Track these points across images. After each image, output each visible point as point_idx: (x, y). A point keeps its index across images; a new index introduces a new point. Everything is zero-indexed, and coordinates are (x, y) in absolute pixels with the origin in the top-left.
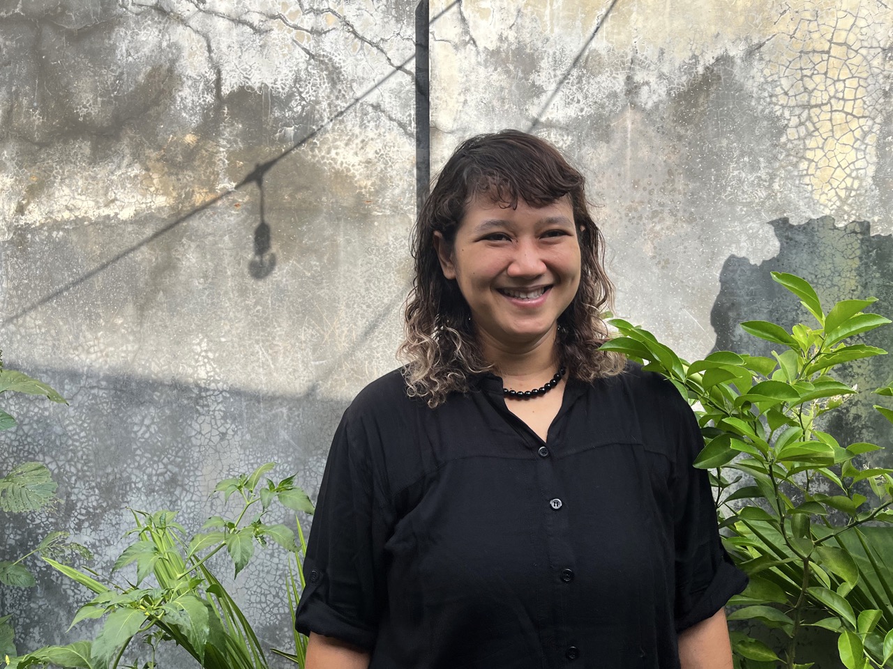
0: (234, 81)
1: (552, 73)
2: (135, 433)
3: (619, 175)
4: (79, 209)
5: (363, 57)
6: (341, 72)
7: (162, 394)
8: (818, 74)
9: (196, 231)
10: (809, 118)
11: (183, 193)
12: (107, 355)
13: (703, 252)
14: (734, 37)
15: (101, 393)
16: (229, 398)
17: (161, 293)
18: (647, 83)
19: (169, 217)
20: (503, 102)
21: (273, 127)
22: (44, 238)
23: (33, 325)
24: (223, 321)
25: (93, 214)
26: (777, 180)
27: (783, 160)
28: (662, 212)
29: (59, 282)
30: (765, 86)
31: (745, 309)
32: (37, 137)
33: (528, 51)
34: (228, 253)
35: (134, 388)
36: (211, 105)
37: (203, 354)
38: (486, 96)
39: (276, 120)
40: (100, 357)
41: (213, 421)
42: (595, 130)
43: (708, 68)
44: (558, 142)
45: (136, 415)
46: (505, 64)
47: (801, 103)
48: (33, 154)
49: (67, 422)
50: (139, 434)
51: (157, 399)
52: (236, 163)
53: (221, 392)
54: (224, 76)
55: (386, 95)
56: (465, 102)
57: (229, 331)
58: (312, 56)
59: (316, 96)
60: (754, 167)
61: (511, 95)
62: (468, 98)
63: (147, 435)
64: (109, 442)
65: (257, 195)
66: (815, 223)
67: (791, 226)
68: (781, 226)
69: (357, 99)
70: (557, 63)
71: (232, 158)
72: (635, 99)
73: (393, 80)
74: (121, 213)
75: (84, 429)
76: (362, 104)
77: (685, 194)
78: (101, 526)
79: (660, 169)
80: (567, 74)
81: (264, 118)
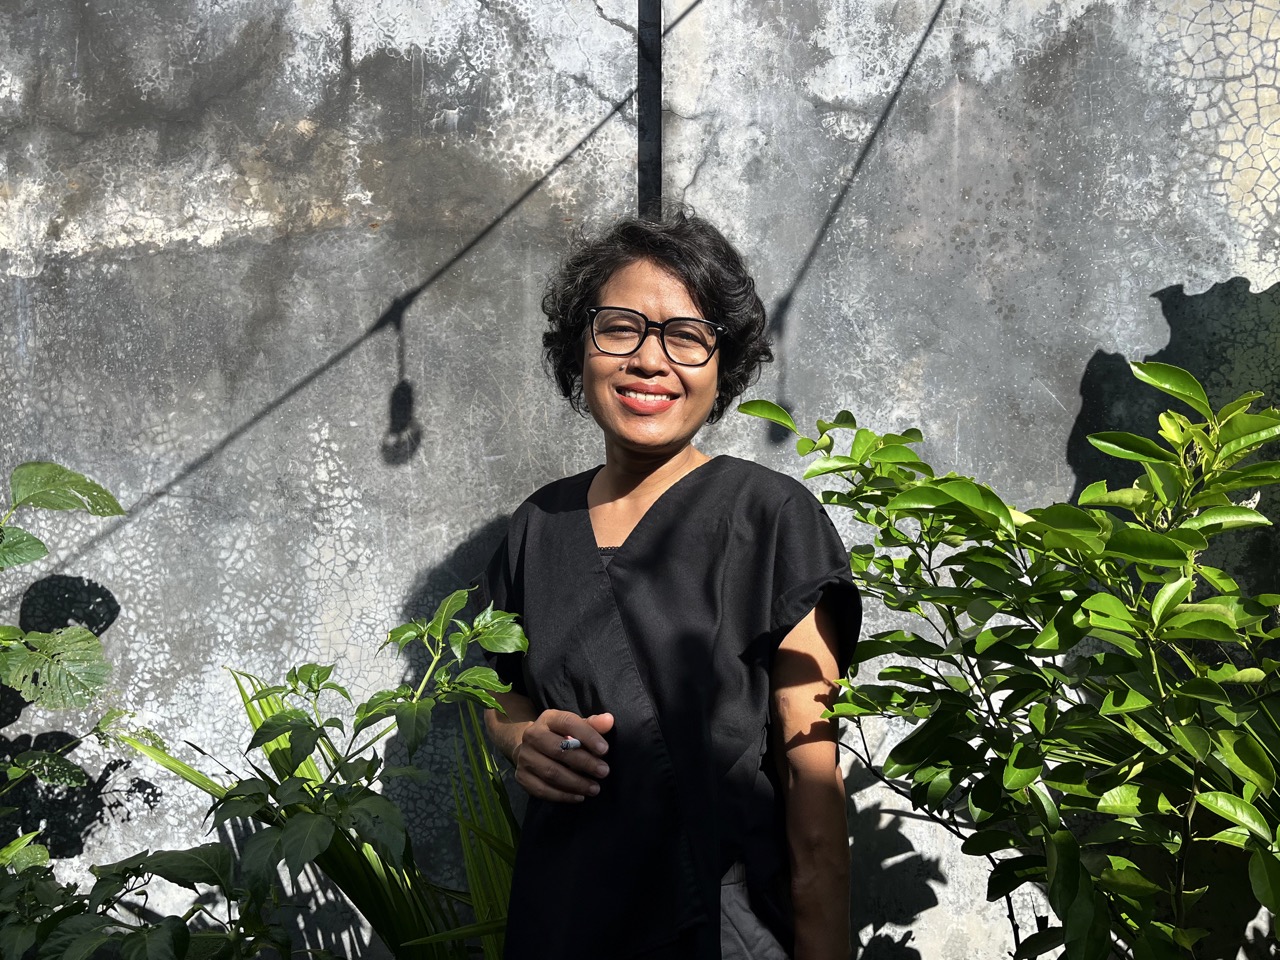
0: (370, 41)
1: (844, 30)
2: (223, 561)
3: (942, 181)
4: (141, 231)
5: (561, 5)
6: (528, 28)
7: (262, 504)
8: (1238, 31)
9: (314, 263)
10: (1224, 97)
11: (294, 207)
12: (181, 447)
13: (1065, 295)
15: (172, 502)
16: (362, 510)
17: (262, 354)
18: (984, 45)
19: (273, 242)
20: (771, 73)
21: (427, 108)
22: (89, 273)
23: (74, 403)
24: (353, 397)
25: (162, 238)
26: (1176, 188)
27: (1184, 159)
28: (1004, 235)
29: (112, 339)
30: (1159, 50)
32: (78, 124)
34: (361, 295)
35: (221, 494)
36: (336, 76)
37: (324, 445)
38: (745, 64)
39: (433, 99)
40: (171, 450)
41: (338, 544)
42: (906, 115)
43: (1074, 22)
44: (852, 132)
45: (223, 534)
46: (774, 17)
47: (1211, 75)
48: (72, 150)
49: (124, 545)
50: (229, 563)
51: (254, 511)
52: (372, 162)
53: (350, 502)
54: (354, 34)
55: (596, 62)
56: (715, 73)
57: (362, 411)
58: (486, 5)
59: (492, 64)
60: (1142, 170)
61: (783, 63)
62: (719, 67)
63: (240, 565)
64: (184, 575)
65: (403, 211)
66: (1231, 253)
67: (1197, 256)
68: (1182, 255)
69: (552, 68)
70: (851, 15)
71: (367, 156)
72: (966, 69)
73: (606, 39)
74: (203, 236)
75: (148, 556)
76: (559, 75)
77: (1039, 209)
78: (173, 697)
79: (1002, 172)
80: (865, 31)
81: (414, 96)
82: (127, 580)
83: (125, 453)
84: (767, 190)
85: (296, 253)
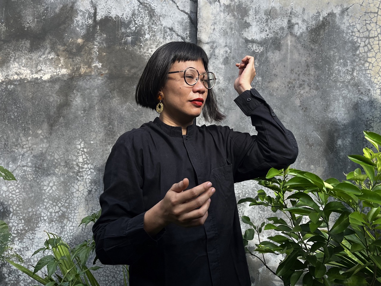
0: (103, 14)
1: (255, 17)
2: (45, 190)
3: (285, 66)
4: (22, 74)
5: (165, 5)
6: (154, 12)
7: (60, 170)
8: (373, 23)
10: (369, 43)
11: (75, 67)
12: (32, 149)
13: (323, 104)
14: (336, 4)
15: (28, 169)
16: (94, 172)
17: (62, 118)
18: (297, 24)
19: (67, 79)
22: (3, 88)
24: (92, 133)
25: (29, 77)
26: (355, 71)
27: (357, 62)
28: (304, 84)
29: (10, 111)
30: (350, 28)
31: (342, 132)
32: (3, 37)
33: (243, 6)
34: (97, 98)
35: (45, 166)
36: (91, 25)
37: (82, 149)
38: (224, 27)
39: (123, 33)
40: (29, 150)
41: (86, 184)
42: (274, 45)
43: (324, 18)
44: (257, 50)
45: (45, 180)
46: (233, 12)
47: (365, 36)
49: (10, 184)
51: (57, 172)
52: (102, 54)
53: (90, 169)
54: (98, 11)
55: (176, 24)
56: (214, 29)
57: (95, 138)
58: (141, 3)
59: (143, 23)
60: (345, 65)
61: (236, 27)
62: (215, 27)
63: (51, 191)
64: (31, 195)
65: (112, 70)
66: (372, 92)
67: (362, 93)
68: (358, 93)
69: (162, 25)
70: (257, 12)
71: (100, 51)
72: (292, 31)
73: (179, 16)
74: (44, 77)
75: (18, 188)
76: (164, 28)
77: (314, 76)
78: (24, 240)
79: (303, 64)
80: (261, 18)
81: (117, 32)
82: (10, 197)
83: (12, 151)
84: (230, 68)
85: (75, 83)
